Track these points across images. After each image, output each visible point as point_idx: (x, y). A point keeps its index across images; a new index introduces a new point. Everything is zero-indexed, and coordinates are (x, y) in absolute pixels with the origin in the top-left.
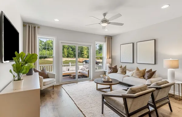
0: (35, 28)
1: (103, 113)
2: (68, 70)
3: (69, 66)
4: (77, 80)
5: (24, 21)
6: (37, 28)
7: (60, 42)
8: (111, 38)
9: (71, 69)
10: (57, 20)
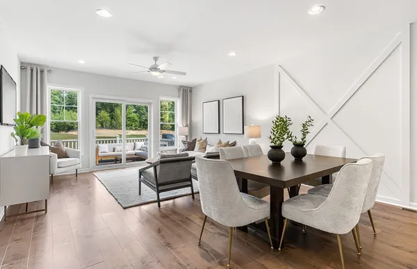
0: (42, 72)
1: (140, 194)
2: (114, 151)
3: (116, 142)
4: (124, 165)
5: (23, 61)
6: (46, 73)
7: (91, 96)
8: (191, 91)
9: (118, 148)
10: (81, 62)
